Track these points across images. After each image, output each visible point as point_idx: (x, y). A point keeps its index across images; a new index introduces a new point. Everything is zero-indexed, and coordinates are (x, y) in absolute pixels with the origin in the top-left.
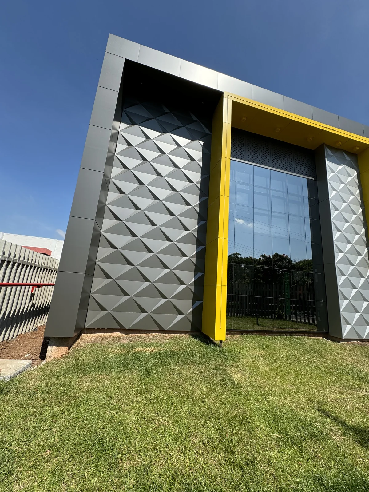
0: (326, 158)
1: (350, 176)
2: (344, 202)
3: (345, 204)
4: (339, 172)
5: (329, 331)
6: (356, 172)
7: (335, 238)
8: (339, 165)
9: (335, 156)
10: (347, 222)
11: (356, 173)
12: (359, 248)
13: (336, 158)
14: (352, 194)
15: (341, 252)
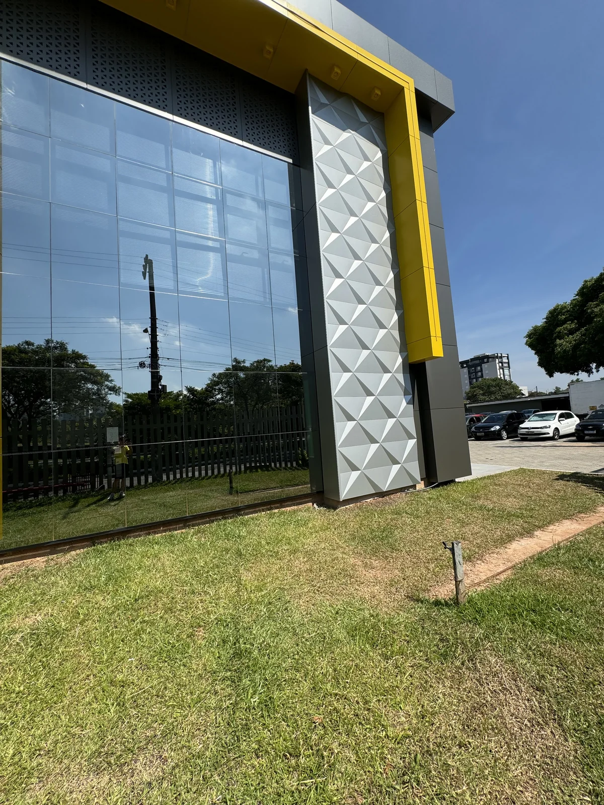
0: (310, 108)
1: (367, 159)
2: (353, 214)
3: (353, 220)
4: (342, 145)
5: (323, 489)
6: (380, 152)
7: (327, 293)
8: (344, 130)
9: (333, 107)
10: (357, 257)
11: (380, 155)
12: (380, 312)
13: (336, 114)
14: (370, 199)
15: (342, 322)
